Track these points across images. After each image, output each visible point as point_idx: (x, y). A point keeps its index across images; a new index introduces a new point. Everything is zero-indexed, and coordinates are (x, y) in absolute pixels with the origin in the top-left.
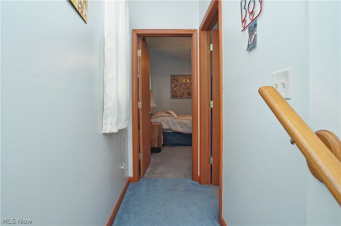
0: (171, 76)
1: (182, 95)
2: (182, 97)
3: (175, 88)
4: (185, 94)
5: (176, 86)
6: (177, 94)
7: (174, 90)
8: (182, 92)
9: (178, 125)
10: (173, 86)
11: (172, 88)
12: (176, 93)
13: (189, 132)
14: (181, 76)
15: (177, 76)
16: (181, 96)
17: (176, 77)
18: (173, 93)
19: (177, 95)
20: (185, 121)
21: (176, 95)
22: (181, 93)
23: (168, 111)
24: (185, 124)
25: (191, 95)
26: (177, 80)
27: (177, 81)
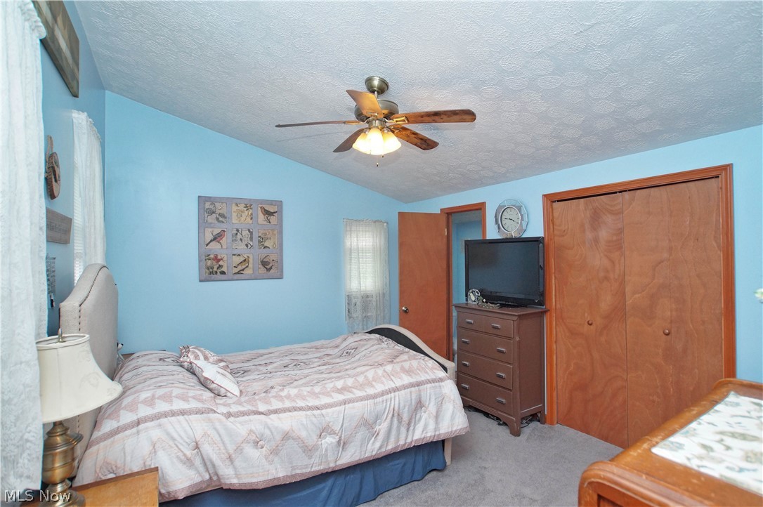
0: (202, 200)
1: (240, 268)
2: (239, 274)
3: (214, 245)
4: (251, 265)
5: (217, 238)
6: (221, 263)
7: (210, 250)
8: (242, 259)
9: (250, 451)
10: (209, 237)
11: (203, 244)
12: (219, 260)
13: (308, 470)
14: (237, 202)
15: (221, 200)
16: (236, 270)
17: (218, 205)
18: (209, 263)
19: (223, 269)
20: (284, 422)
21: (220, 266)
22: (237, 260)
23: (191, 357)
24: (286, 436)
25: (271, 268)
26: (222, 215)
27: (221, 219)
